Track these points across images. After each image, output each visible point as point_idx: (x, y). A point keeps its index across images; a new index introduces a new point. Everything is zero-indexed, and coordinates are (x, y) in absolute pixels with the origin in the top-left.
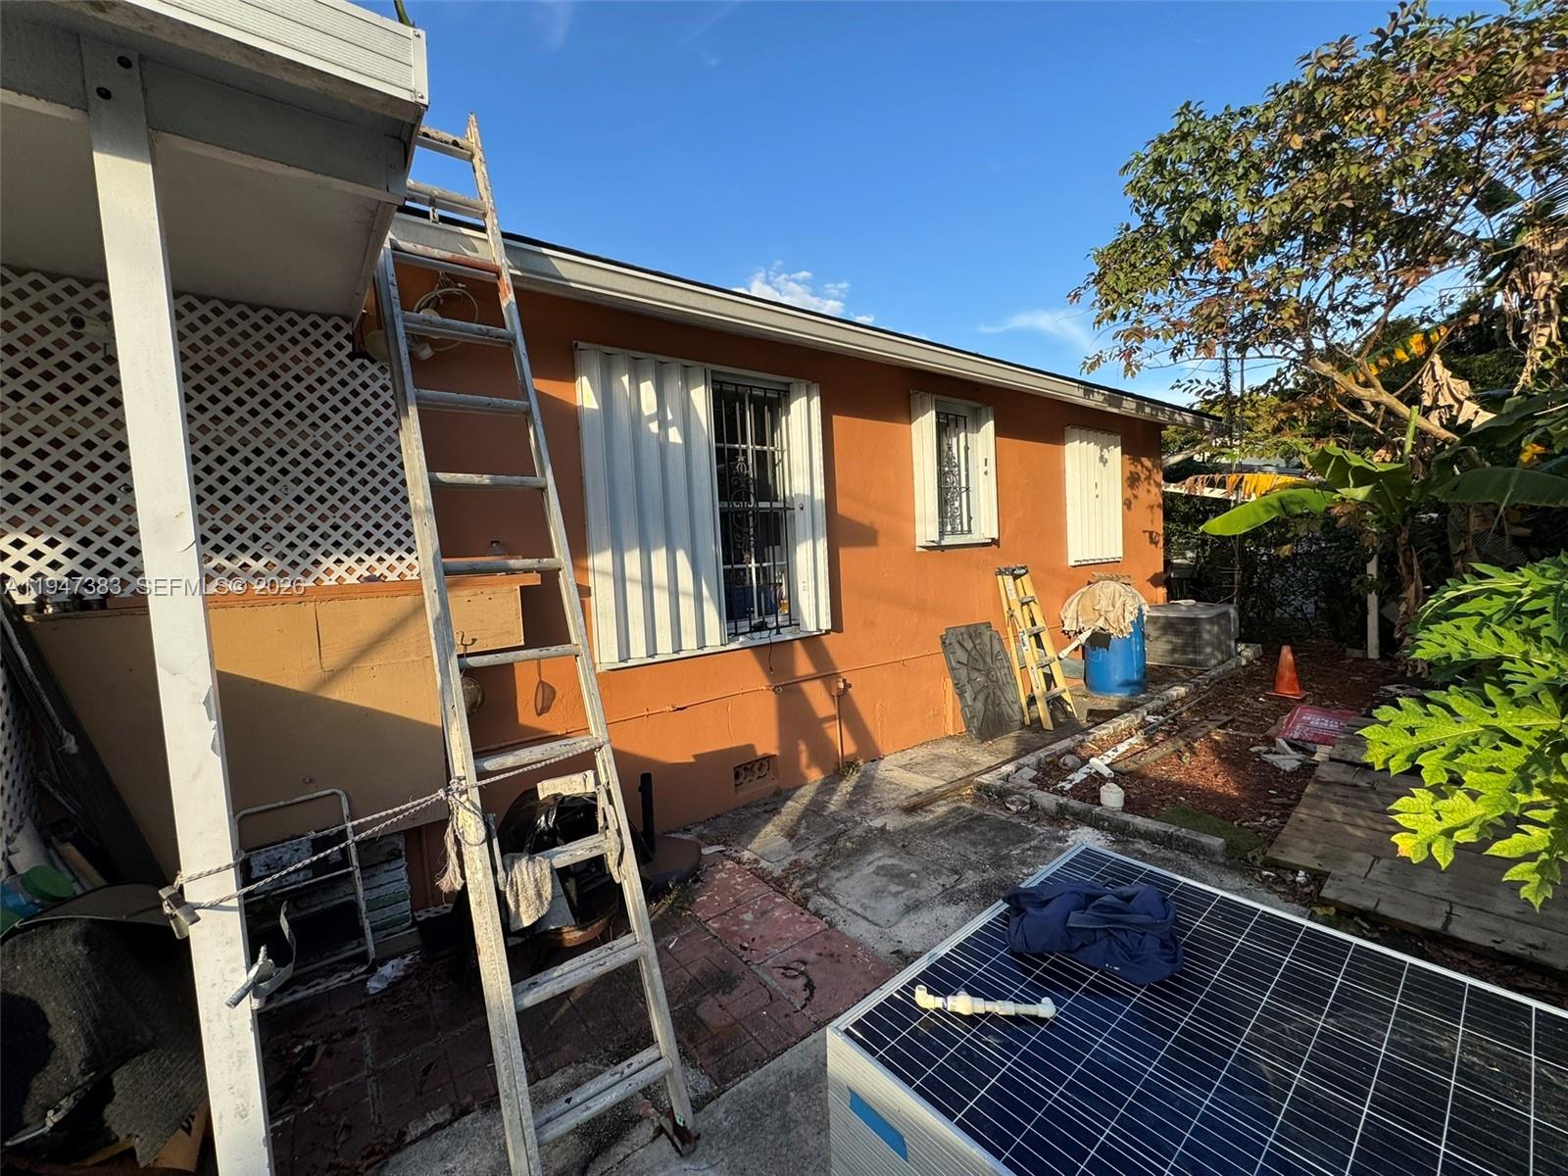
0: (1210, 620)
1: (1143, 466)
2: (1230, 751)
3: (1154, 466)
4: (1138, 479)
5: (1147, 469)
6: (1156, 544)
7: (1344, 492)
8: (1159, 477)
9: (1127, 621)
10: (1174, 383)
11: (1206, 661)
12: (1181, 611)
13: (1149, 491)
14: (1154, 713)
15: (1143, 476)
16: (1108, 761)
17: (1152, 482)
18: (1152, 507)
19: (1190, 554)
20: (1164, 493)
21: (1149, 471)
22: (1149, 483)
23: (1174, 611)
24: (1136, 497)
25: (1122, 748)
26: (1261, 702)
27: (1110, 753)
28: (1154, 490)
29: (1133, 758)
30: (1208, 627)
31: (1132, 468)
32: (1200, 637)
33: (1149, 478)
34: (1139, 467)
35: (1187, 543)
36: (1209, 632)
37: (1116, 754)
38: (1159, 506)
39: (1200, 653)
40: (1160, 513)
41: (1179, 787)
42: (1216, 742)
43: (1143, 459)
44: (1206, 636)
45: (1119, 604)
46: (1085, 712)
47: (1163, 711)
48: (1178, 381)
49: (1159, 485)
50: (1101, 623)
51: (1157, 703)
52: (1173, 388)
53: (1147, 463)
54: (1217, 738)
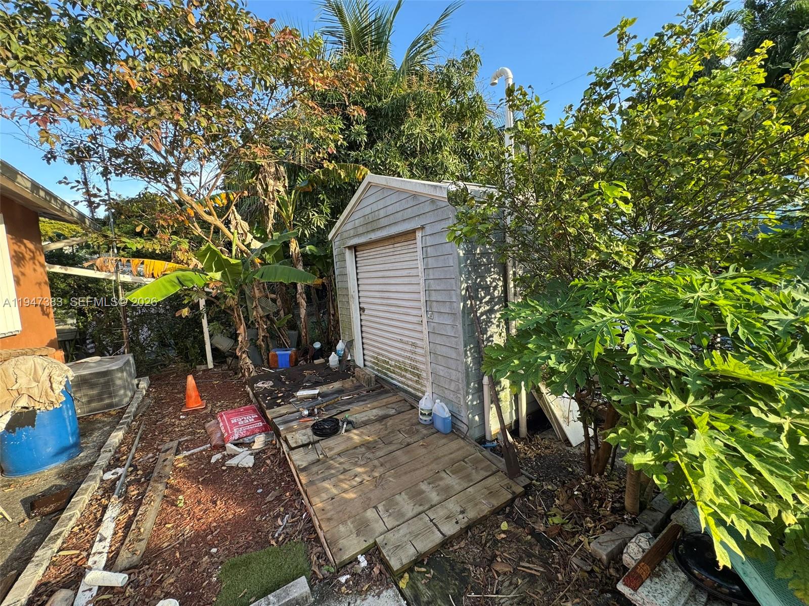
0: (121, 370)
1: (26, 247)
2: (200, 472)
3: (36, 249)
4: (23, 258)
5: (30, 250)
6: (48, 315)
7: (211, 274)
8: (42, 259)
9: (57, 391)
10: (61, 179)
11: (121, 400)
12: (90, 367)
13: (35, 270)
14: (109, 468)
15: (27, 257)
16: (102, 560)
17: (37, 262)
18: (40, 284)
19: (70, 321)
20: (48, 273)
21: (33, 252)
22: (34, 263)
23: (84, 369)
24: (23, 274)
25: (107, 529)
26: (184, 419)
27: (97, 547)
28: (40, 270)
29: (131, 536)
30: (119, 375)
31: (16, 248)
32: (114, 384)
33: (33, 258)
34: (23, 247)
35: (67, 313)
36: (120, 379)
37: (107, 543)
38: (46, 283)
39: (115, 396)
40: (47, 290)
41: (199, 537)
42: (183, 469)
43: (25, 241)
44: (119, 382)
45: (44, 377)
46: (20, 507)
47: (115, 463)
48: (65, 178)
49: (42, 266)
50: (23, 402)
51: (104, 459)
52: (60, 182)
53: (31, 246)
54: (181, 465)
